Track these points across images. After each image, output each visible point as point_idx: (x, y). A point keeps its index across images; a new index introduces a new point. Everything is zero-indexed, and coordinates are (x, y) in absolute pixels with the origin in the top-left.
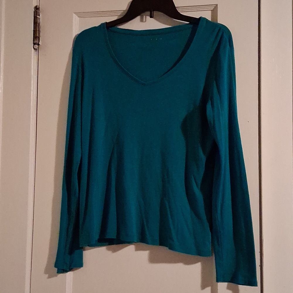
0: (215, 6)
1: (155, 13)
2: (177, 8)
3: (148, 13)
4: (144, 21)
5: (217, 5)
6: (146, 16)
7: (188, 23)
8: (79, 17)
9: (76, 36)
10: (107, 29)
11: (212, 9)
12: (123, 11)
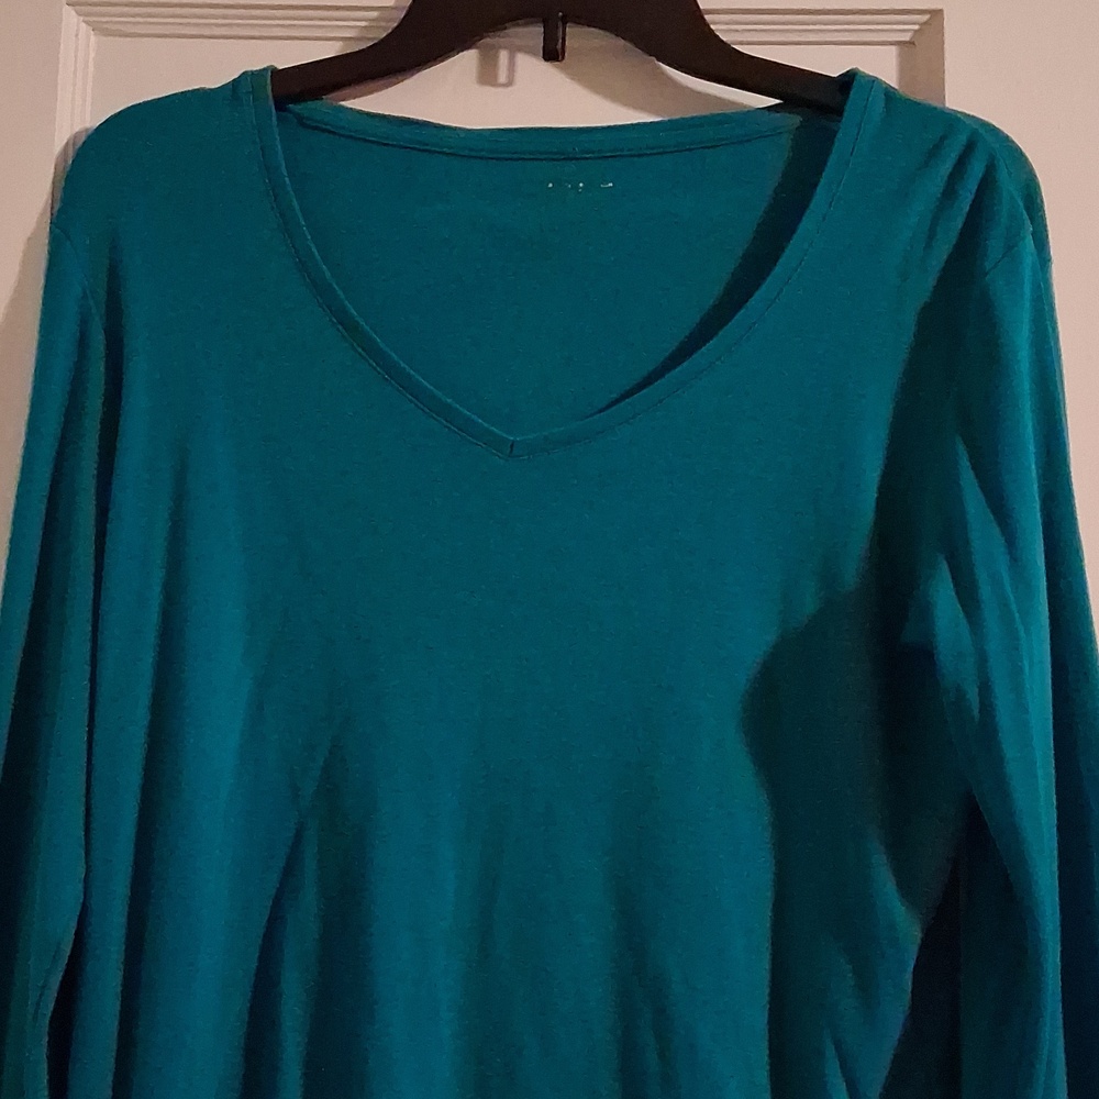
0: (926, 17)
1: (577, 38)
2: (706, 17)
3: (535, 34)
4: (502, 78)
5: (936, 14)
6: (514, 51)
7: (778, 101)
8: (98, 29)
9: (75, 137)
10: (278, 108)
11: (907, 37)
12: (375, 14)
